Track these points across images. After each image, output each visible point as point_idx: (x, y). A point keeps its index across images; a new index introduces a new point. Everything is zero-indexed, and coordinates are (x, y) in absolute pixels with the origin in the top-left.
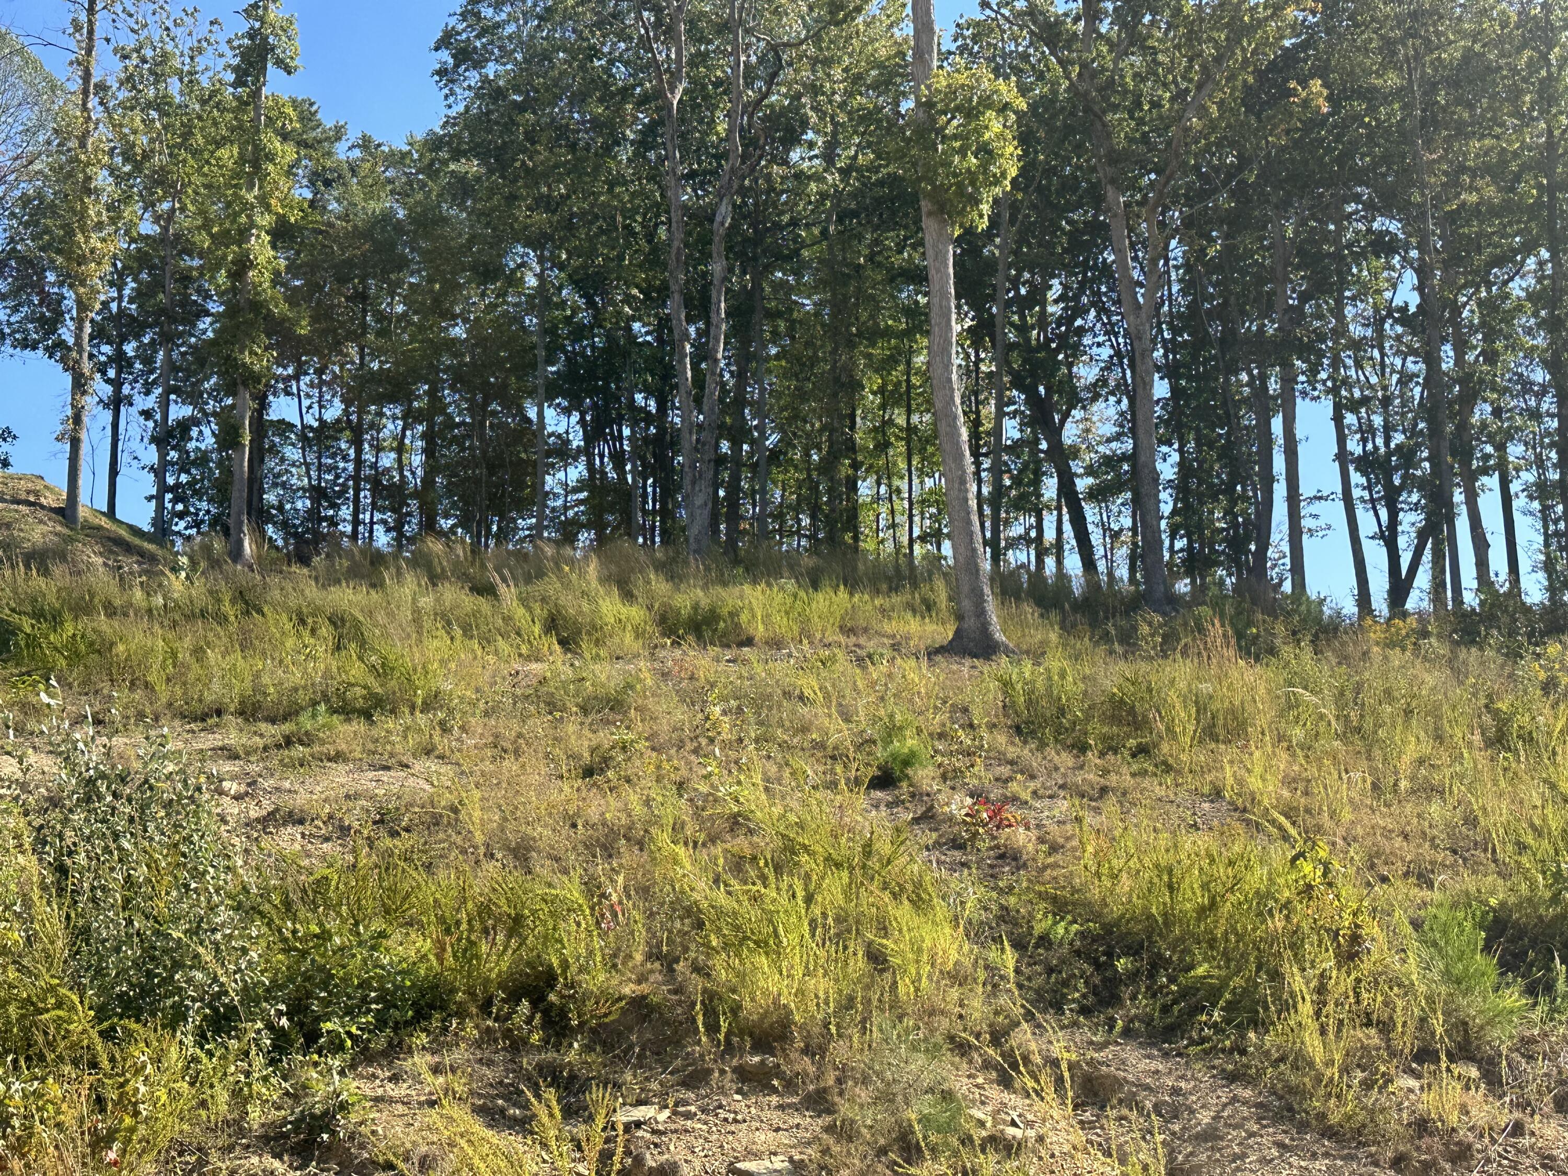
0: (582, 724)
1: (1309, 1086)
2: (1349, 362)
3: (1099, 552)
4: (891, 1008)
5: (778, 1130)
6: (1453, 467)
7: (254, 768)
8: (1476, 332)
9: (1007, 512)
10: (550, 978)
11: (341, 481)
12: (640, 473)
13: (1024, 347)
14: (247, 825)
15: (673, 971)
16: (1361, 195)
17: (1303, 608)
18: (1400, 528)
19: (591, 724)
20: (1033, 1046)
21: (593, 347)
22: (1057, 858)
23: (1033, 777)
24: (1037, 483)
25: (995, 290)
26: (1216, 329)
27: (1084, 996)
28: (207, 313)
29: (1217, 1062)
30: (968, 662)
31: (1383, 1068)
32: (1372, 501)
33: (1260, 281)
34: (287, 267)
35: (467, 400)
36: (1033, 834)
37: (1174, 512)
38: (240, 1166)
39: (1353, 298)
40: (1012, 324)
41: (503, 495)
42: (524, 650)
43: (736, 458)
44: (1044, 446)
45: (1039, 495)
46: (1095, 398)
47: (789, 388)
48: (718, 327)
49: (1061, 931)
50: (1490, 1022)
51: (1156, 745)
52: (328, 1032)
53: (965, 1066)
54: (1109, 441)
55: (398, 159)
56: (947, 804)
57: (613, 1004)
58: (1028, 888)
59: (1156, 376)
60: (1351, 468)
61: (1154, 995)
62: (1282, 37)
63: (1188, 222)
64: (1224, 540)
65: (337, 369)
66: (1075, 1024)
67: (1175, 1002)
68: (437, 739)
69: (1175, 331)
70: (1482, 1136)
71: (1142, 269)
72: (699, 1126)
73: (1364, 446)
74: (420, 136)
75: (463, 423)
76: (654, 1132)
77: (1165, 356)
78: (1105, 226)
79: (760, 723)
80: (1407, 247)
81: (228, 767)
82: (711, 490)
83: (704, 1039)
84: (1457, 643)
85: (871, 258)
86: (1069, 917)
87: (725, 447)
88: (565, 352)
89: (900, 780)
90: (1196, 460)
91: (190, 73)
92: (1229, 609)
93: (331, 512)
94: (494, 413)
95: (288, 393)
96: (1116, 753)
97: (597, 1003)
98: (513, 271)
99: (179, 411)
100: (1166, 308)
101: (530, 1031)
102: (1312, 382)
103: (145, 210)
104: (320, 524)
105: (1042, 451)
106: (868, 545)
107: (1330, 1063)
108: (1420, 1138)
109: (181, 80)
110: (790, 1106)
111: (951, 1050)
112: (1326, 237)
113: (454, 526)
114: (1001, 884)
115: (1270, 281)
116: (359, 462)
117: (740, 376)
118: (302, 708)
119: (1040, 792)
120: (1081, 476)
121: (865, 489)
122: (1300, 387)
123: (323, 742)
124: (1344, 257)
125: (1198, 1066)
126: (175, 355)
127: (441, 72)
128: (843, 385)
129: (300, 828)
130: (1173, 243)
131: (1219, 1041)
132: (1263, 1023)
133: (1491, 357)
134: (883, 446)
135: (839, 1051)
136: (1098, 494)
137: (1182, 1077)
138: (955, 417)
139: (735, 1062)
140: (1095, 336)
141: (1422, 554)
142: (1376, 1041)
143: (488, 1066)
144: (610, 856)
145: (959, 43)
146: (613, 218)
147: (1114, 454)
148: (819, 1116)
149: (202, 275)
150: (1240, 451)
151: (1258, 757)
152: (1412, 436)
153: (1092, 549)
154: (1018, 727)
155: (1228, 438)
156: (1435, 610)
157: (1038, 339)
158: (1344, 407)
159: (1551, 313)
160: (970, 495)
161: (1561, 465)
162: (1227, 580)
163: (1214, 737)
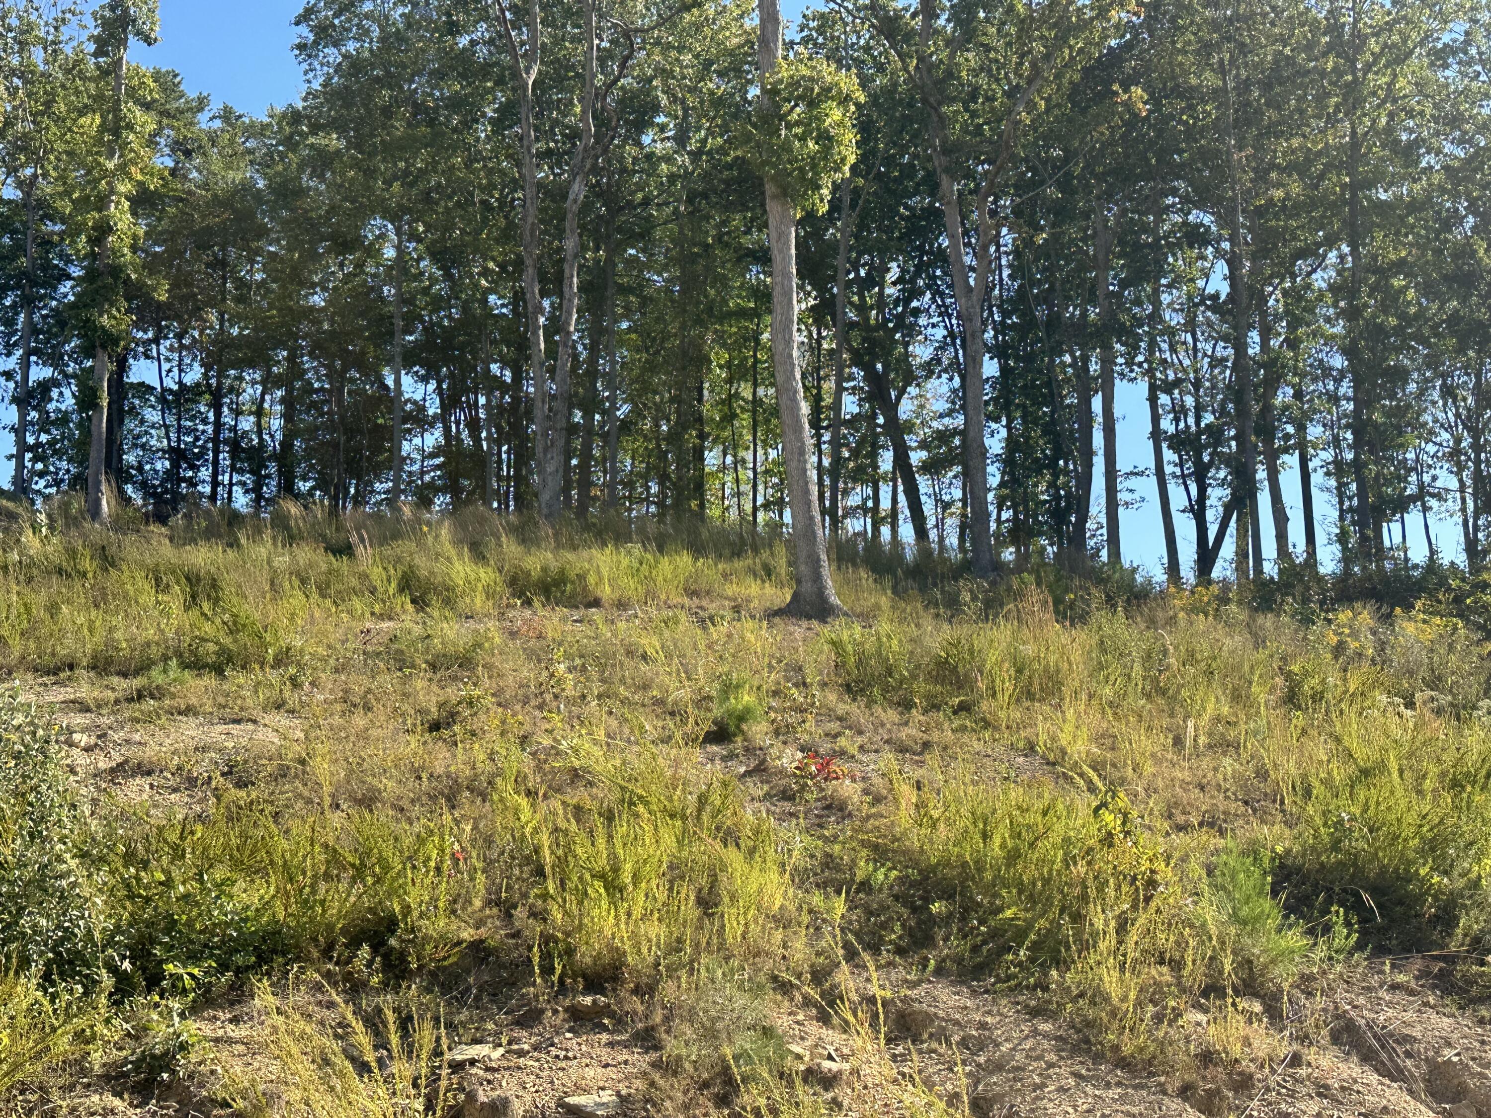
0: (430, 680)
1: (1105, 1020)
2: (1164, 346)
3: (931, 522)
4: (719, 950)
5: (606, 1066)
6: (1256, 446)
7: (105, 721)
8: (1281, 319)
9: (846, 483)
10: (391, 924)
11: (200, 443)
12: (495, 440)
13: (863, 325)
14: (95, 776)
15: (511, 916)
16: (1178, 189)
17: (1117, 575)
18: (1208, 503)
19: (440, 681)
20: (851, 985)
21: (450, 317)
22: (881, 808)
23: (860, 733)
24: (873, 455)
25: (836, 272)
26: (1041, 313)
27: (900, 938)
28: (69, 277)
29: (1021, 998)
30: (804, 624)
31: (1172, 1003)
32: (1183, 476)
33: (1083, 268)
34: (146, 233)
35: (324, 366)
36: (859, 786)
37: (1002, 485)
38: (80, 1104)
39: (1170, 286)
40: (852, 304)
41: (361, 459)
42: (377, 608)
43: (588, 429)
44: (881, 420)
45: (876, 467)
46: (928, 377)
47: (640, 360)
48: (570, 301)
49: (881, 877)
50: (1273, 962)
51: (975, 702)
52: (171, 975)
53: (786, 1003)
54: (941, 416)
55: (258, 131)
56: (779, 758)
57: (451, 948)
58: (851, 837)
59: (987, 356)
60: (1164, 445)
61: (965, 937)
62: (1107, 37)
63: (1017, 211)
64: (1048, 511)
65: (196, 334)
66: (890, 964)
67: (985, 942)
68: (287, 694)
69: (1005, 314)
70: (1262, 1066)
71: (975, 254)
72: (531, 1063)
73: (1177, 425)
74: (279, 109)
75: (322, 389)
76: (488, 1069)
77: (995, 337)
78: (939, 213)
79: (603, 681)
80: (1219, 239)
81: (79, 720)
82: (562, 458)
83: (539, 980)
84: (1256, 610)
85: (719, 238)
86: (889, 864)
87: (578, 416)
88: (422, 322)
89: (735, 735)
90: (1022, 436)
91: (54, 43)
92: (1048, 577)
93: (190, 473)
94: (352, 380)
95: (147, 357)
96: (938, 710)
97: (436, 947)
98: (372, 244)
99: (39, 372)
100: (997, 292)
101: (371, 974)
102: (1129, 365)
103: (8, 175)
104: (179, 486)
105: (880, 426)
106: (713, 512)
107: (1124, 999)
108: (1206, 1068)
109: (45, 49)
110: (619, 1043)
111: (774, 989)
112: (1145, 229)
113: (313, 488)
114: (826, 833)
115: (1094, 268)
116: (218, 425)
117: (593, 349)
118: (154, 663)
119: (866, 747)
120: (915, 449)
121: (712, 458)
122: (1117, 368)
123: (173, 696)
124: (1162, 247)
125: (1004, 1002)
126: (36, 318)
127: (301, 47)
128: (692, 359)
129: (149, 780)
130: (1004, 231)
131: (1024, 978)
132: (1065, 962)
133: (1292, 343)
134: (730, 417)
135: (669, 990)
136: (932, 467)
137: (989, 1013)
138: (796, 392)
139: (567, 1003)
140: (930, 317)
141: (1227, 525)
142: (1168, 978)
143: (328, 1008)
144: (453, 807)
145: (805, 34)
146: (471, 194)
147: (947, 429)
148: (646, 1053)
149: (62, 240)
150: (1063, 428)
151: (1070, 714)
152: (1221, 416)
153: (925, 518)
154: (848, 686)
155: (1052, 416)
156: (1238, 578)
157: (877, 319)
158: (1159, 388)
159: (1350, 304)
160: (809, 466)
161: (1356, 446)
162: (1049, 549)
163: (1031, 696)
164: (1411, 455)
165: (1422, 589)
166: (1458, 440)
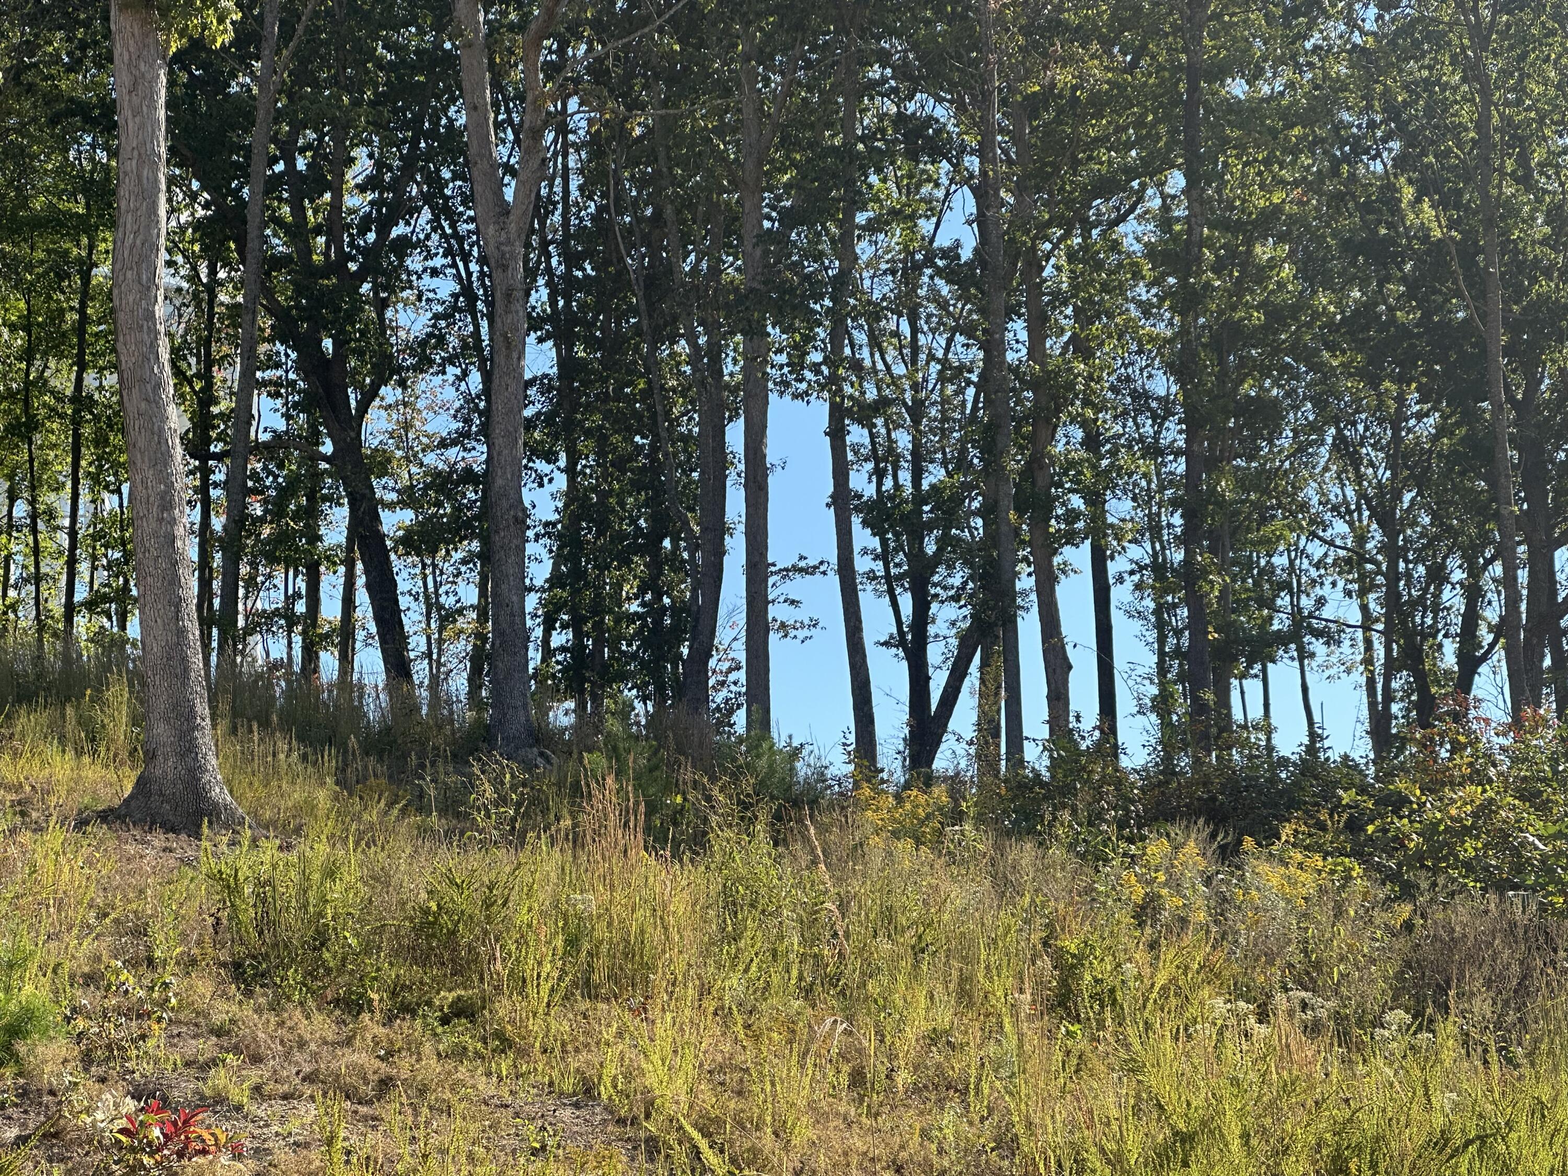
2: (860, 337)
3: (417, 644)
6: (1017, 531)
8: (1065, 303)
9: (254, 565)
13: (299, 263)
16: (889, 55)
17: (763, 762)
18: (932, 630)
23: (256, 1059)
24: (311, 514)
25: (247, 157)
26: (637, 261)
30: (158, 839)
32: (889, 579)
33: (716, 184)
37: (555, 580)
39: (872, 227)
40: (278, 222)
44: (327, 448)
45: (314, 537)
46: (419, 368)
51: (485, 1001)
54: (444, 444)
56: (88, 1111)
59: (534, 335)
60: (856, 521)
63: (598, 70)
64: (638, 634)
69: (572, 259)
71: (517, 142)
73: (880, 484)
77: (553, 302)
78: (450, 59)
80: (961, 149)
84: (1008, 834)
90: (593, 489)
92: (636, 760)
96: (413, 1016)
100: (557, 217)
102: (797, 365)
105: (325, 458)
112: (829, 120)
115: (736, 186)
119: (267, 1089)
120: (391, 506)
122: (774, 373)
124: (859, 155)
130: (573, 104)
133: (1084, 347)
134: (24, 428)
136: (423, 542)
138: (159, 384)
140: (430, 256)
141: (964, 674)
147: (452, 470)
150: (670, 479)
151: (664, 1026)
152: (958, 469)
153: (404, 638)
154: (238, 965)
155: (652, 456)
156: (981, 774)
157: (326, 254)
158: (849, 412)
159: (1183, 281)
160: (180, 531)
161: (1187, 539)
162: (639, 706)
163: (590, 990)
164: (1280, 561)
165: (1294, 804)
166: (1361, 539)
